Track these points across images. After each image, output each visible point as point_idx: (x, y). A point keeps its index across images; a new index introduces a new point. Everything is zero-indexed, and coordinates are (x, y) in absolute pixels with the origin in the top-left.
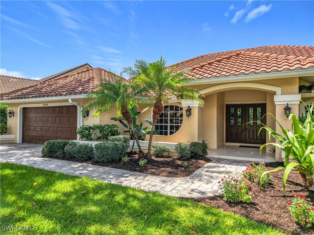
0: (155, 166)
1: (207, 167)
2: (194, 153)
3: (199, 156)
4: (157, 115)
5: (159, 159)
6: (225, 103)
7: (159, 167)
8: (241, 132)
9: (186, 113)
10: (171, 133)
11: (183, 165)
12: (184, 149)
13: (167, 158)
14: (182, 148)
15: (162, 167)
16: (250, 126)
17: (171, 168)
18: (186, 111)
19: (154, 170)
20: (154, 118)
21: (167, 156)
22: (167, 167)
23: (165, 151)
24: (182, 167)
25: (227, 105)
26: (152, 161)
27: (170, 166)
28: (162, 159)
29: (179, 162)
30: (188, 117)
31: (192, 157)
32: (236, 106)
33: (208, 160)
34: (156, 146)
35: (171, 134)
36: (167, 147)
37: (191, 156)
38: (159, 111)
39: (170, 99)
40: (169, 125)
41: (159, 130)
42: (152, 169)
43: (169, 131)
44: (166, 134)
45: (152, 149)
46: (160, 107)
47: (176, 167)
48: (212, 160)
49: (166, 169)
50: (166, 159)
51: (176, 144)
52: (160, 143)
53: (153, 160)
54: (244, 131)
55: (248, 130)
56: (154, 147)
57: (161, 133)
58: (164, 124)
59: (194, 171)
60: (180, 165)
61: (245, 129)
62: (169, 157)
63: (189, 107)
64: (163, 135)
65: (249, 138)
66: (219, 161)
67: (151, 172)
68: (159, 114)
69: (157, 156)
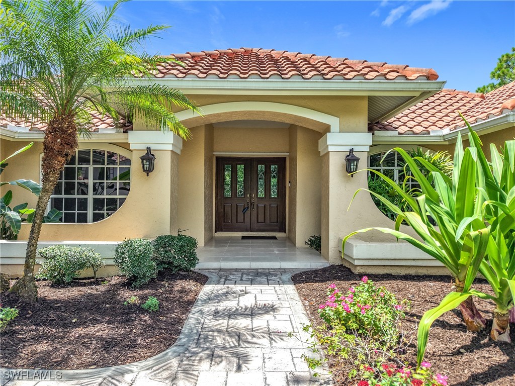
0: (51, 323)
1: (209, 299)
2: (165, 263)
3: (179, 270)
4: (60, 158)
5: (62, 290)
6: (214, 153)
7: (65, 326)
8: (244, 210)
9: (143, 164)
10: (97, 217)
11: (145, 306)
12: (143, 256)
13: (91, 284)
14: (138, 253)
15: (77, 325)
16: (259, 198)
17: (109, 323)
18: (143, 159)
19: (43, 347)
20: (47, 168)
21: (89, 278)
22: (95, 320)
23: (82, 266)
24: (143, 311)
25: (218, 159)
26: (37, 305)
27: (104, 313)
28: (74, 292)
29: (131, 297)
30: (148, 175)
31: (161, 275)
32: (234, 161)
33: (202, 279)
34: (52, 254)
35: (98, 220)
36: (91, 254)
37: (160, 273)
38: (66, 146)
39: (94, 131)
40: (90, 197)
41: (63, 211)
42: (37, 339)
43: (90, 212)
44: (83, 219)
45: (41, 262)
46: (70, 135)
47: (123, 314)
48: (207, 274)
49: (92, 329)
50: (87, 290)
51: (116, 243)
52: (68, 245)
53: (44, 300)
54: (249, 208)
55: (255, 207)
56: (46, 258)
57: (69, 219)
58: (76, 196)
59: (180, 322)
60: (135, 305)
61: (251, 204)
62: (97, 283)
63: (149, 149)
64: (75, 222)
65: (258, 222)
66: (224, 276)
67: (34, 353)
68: (67, 155)
69: (58, 283)
